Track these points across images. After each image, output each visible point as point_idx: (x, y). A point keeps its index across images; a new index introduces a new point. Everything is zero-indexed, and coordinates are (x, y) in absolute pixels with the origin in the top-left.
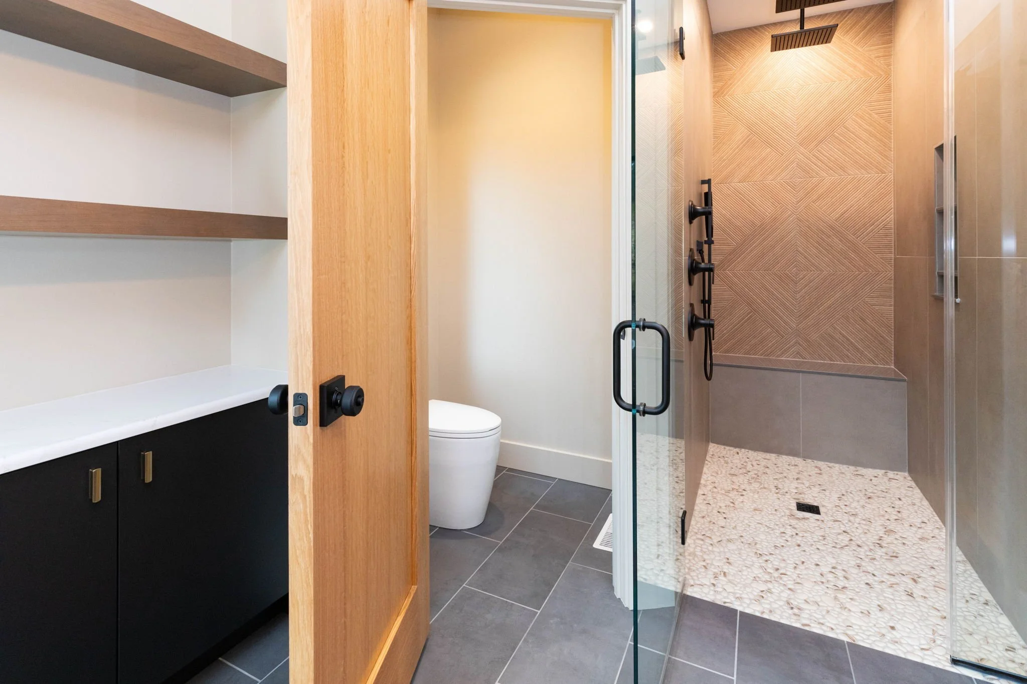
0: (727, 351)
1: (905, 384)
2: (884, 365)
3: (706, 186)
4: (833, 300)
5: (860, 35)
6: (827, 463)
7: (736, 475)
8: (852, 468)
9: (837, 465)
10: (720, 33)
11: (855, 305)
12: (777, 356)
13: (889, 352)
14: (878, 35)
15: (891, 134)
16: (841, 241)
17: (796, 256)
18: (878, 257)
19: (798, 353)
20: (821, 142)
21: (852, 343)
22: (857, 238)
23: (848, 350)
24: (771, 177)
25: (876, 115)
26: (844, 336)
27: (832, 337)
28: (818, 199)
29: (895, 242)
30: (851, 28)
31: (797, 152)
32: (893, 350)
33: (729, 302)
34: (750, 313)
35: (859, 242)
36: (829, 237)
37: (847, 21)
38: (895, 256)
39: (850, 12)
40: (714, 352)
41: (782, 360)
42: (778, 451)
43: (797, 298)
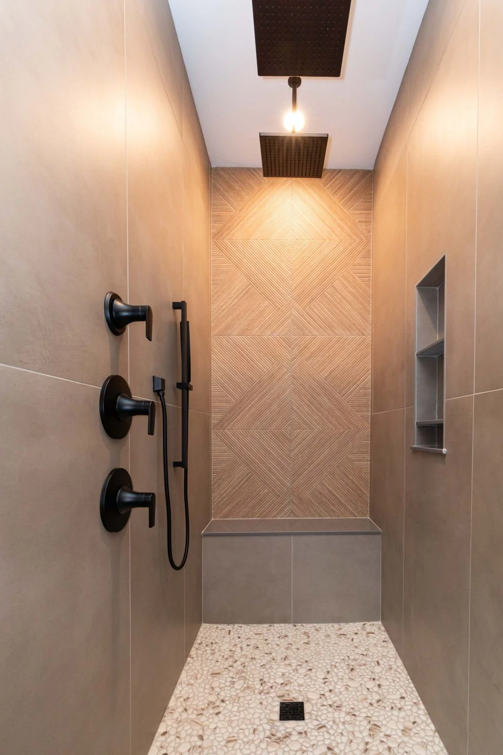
0: (227, 516)
1: (379, 537)
2: (362, 516)
3: (179, 312)
4: (321, 457)
5: (346, 198)
6: (314, 625)
7: (219, 674)
8: (336, 625)
9: (323, 625)
10: (219, 168)
11: (339, 462)
12: (273, 517)
13: (366, 504)
14: (361, 200)
15: (370, 298)
16: (329, 399)
17: (291, 414)
18: (358, 415)
19: (292, 512)
20: (312, 300)
21: (337, 498)
22: (342, 397)
23: (333, 505)
24: (269, 332)
25: (358, 278)
26: (330, 492)
27: (321, 493)
28: (310, 357)
29: (371, 400)
30: (340, 188)
31: (293, 309)
32: (369, 502)
33: (229, 463)
34: (249, 473)
35: (344, 400)
36: (319, 395)
37: (336, 180)
38: (371, 413)
39: (338, 173)
40: (214, 518)
41: (277, 520)
42: (270, 620)
43: (292, 456)
